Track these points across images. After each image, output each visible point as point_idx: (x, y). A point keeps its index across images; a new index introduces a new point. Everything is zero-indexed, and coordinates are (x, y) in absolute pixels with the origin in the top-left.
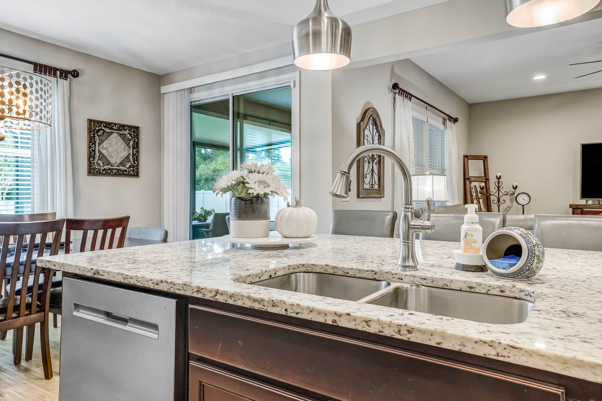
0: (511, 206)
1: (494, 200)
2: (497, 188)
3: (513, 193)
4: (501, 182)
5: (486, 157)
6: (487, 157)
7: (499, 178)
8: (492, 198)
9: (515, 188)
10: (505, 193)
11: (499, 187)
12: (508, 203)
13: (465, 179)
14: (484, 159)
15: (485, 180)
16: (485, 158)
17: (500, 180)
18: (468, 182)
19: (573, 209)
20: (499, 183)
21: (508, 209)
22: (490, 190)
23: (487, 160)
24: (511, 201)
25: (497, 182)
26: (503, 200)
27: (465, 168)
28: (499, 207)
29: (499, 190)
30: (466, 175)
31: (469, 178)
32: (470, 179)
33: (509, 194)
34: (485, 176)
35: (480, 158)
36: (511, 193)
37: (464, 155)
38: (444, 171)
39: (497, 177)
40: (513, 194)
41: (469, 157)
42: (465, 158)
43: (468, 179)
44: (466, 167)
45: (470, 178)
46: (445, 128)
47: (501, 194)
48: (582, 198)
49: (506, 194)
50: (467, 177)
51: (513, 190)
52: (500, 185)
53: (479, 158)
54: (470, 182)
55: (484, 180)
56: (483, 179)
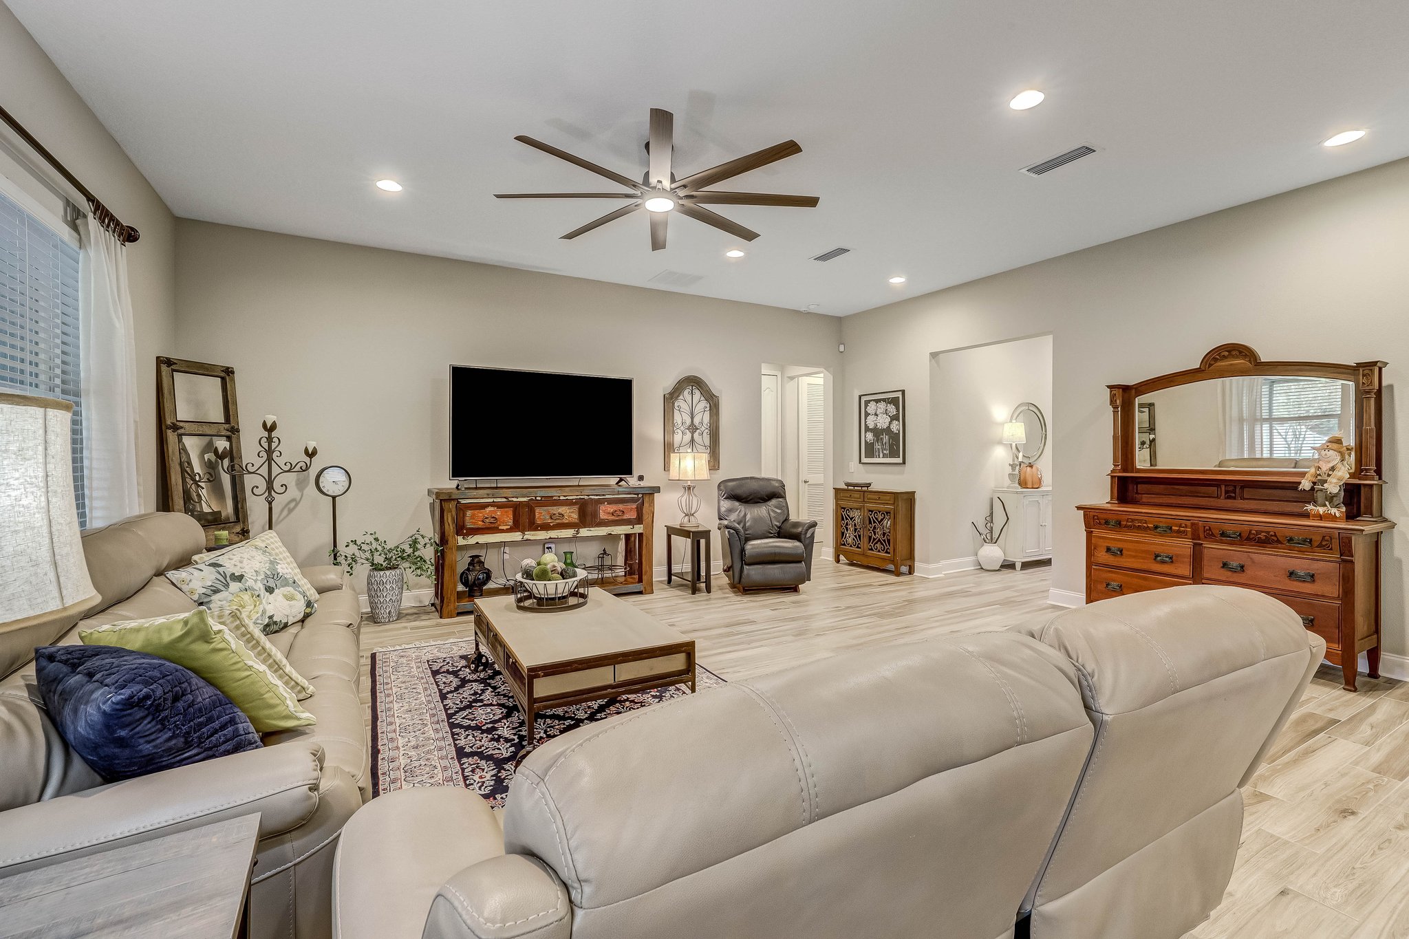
0: (298, 499)
1: (257, 487)
2: (264, 454)
3: (307, 465)
4: (275, 440)
5: (229, 372)
6: (233, 372)
7: (270, 429)
8: (249, 481)
9: (311, 454)
10: (287, 468)
11: (270, 452)
12: (293, 492)
13: (163, 427)
14: (223, 374)
15: (229, 433)
16: (226, 375)
17: (274, 434)
18: (171, 436)
19: (441, 500)
20: (270, 440)
21: (292, 505)
22: (241, 457)
23: (233, 380)
24: (301, 485)
25: (264, 440)
26: (282, 486)
27: (163, 395)
28: (270, 503)
29: (270, 459)
30: (167, 415)
31: (178, 423)
32: (182, 428)
33: (297, 468)
34: (227, 420)
35: (214, 371)
36: (301, 468)
37: (158, 358)
38: (77, 394)
39: (264, 425)
40: (307, 468)
41: (176, 364)
42: (164, 368)
43: (175, 427)
44: (166, 391)
45: (181, 424)
46: (81, 243)
47: (275, 470)
48: (453, 477)
49: (290, 469)
50: (169, 422)
51: (307, 460)
52: (274, 445)
53: (207, 370)
54: (180, 436)
55: (224, 433)
56: (222, 429)
